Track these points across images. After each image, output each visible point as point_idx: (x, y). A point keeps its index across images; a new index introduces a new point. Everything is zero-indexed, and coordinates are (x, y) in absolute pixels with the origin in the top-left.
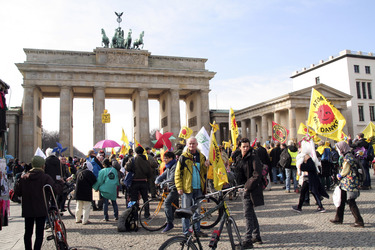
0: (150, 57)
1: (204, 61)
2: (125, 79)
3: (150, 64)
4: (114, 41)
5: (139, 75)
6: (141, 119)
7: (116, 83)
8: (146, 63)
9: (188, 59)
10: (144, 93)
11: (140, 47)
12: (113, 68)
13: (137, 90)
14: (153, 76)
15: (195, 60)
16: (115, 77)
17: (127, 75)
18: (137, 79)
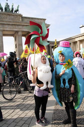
0: (22, 17)
1: (45, 20)
2: (11, 27)
3: (22, 20)
4: (6, 9)
5: (18, 25)
6: (19, 45)
7: (8, 28)
8: (21, 20)
9: (38, 19)
10: (20, 33)
11: (17, 12)
12: (6, 22)
13: (17, 32)
14: (24, 25)
15: (41, 19)
16: (7, 26)
17: (12, 25)
18: (17, 27)
